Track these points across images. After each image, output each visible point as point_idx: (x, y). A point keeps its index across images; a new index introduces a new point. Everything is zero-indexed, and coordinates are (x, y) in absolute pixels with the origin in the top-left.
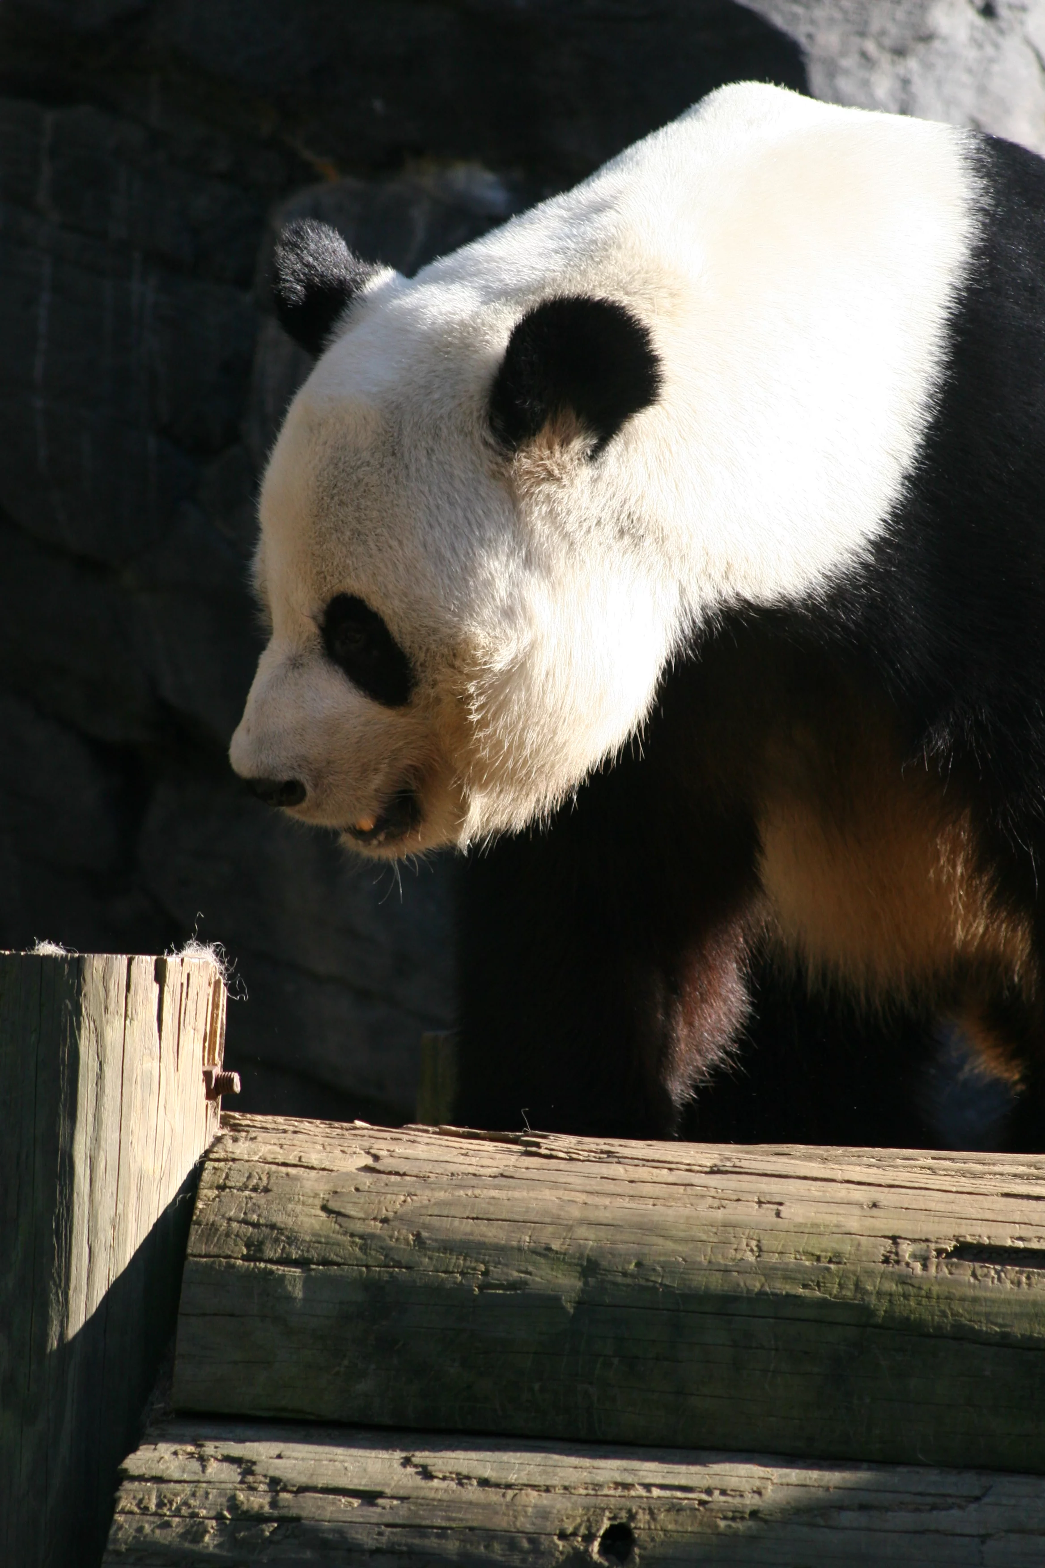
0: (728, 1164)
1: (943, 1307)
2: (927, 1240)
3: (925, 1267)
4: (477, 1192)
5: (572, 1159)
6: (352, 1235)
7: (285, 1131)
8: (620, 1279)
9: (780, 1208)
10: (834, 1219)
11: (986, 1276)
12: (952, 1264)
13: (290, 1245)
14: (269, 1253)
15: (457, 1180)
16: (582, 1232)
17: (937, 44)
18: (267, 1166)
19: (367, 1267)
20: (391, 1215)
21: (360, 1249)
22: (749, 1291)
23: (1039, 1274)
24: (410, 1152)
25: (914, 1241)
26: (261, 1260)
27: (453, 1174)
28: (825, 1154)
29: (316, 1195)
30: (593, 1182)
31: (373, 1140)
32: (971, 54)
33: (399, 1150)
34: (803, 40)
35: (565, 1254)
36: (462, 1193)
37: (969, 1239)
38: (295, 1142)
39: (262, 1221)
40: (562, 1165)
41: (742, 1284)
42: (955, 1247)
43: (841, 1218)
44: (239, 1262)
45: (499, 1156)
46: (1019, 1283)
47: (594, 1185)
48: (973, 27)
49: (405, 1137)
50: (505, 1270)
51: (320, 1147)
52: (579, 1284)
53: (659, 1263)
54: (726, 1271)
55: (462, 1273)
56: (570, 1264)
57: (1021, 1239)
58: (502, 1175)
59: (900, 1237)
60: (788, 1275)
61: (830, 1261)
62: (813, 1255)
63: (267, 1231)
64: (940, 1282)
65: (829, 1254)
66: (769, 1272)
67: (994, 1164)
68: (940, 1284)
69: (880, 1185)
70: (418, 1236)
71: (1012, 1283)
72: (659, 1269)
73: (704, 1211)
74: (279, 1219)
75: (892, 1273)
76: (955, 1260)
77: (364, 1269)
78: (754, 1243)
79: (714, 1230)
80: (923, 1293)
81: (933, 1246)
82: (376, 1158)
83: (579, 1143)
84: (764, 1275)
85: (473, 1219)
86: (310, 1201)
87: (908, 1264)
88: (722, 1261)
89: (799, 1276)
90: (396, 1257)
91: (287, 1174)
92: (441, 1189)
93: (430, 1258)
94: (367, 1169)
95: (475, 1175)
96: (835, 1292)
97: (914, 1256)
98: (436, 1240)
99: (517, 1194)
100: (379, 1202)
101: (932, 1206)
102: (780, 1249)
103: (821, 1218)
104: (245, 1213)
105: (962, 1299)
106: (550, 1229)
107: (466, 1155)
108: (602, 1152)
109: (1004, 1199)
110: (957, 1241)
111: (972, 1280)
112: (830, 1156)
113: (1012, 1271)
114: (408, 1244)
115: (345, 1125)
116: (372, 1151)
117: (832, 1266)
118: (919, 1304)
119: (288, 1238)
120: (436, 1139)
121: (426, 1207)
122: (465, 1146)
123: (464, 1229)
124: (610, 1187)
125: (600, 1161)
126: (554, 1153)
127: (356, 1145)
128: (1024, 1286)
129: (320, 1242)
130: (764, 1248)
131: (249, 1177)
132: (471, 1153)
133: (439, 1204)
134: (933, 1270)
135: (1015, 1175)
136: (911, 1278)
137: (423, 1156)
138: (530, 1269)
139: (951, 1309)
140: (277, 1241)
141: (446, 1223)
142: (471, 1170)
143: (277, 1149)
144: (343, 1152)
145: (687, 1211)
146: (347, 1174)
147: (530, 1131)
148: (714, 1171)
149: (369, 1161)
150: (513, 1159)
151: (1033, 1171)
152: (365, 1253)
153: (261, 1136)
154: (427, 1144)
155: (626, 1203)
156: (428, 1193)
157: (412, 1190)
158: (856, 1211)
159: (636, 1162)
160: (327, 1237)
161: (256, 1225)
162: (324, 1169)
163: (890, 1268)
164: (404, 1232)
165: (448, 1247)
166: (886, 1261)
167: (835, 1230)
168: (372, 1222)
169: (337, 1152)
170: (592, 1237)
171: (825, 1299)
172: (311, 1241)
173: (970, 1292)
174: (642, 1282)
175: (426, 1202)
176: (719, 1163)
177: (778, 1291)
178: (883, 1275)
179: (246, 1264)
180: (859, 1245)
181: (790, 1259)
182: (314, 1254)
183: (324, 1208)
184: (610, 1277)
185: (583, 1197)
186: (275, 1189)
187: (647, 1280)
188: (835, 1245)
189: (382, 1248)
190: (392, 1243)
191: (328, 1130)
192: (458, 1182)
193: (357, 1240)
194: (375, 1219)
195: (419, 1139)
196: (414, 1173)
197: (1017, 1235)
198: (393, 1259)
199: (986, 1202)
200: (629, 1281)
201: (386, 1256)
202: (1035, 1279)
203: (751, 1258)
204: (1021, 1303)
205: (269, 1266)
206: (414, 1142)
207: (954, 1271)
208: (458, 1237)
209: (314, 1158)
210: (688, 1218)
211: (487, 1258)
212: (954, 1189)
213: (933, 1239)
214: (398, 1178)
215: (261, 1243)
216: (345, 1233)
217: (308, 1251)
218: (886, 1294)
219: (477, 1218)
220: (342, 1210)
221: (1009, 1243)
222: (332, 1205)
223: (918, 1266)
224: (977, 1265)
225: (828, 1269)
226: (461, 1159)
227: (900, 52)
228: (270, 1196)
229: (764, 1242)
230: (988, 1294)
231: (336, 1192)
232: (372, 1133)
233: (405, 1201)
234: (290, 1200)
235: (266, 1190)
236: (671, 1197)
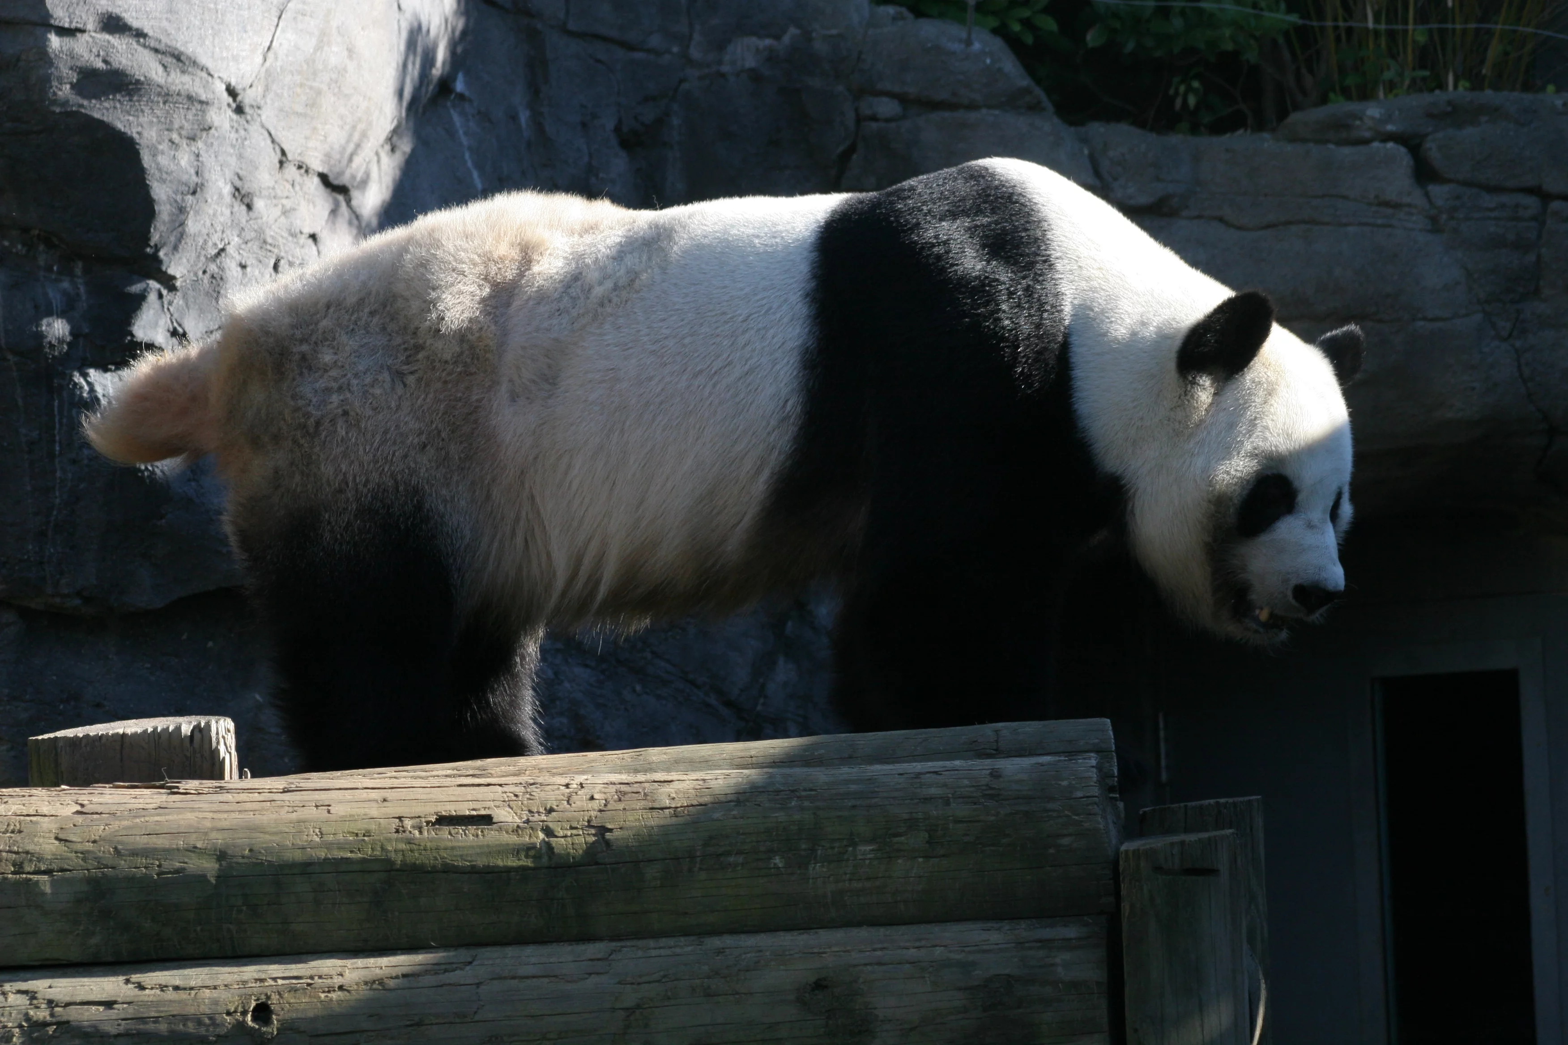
0: (292, 786)
1: (434, 854)
2: (419, 817)
3: (421, 832)
4: (147, 819)
5: (199, 794)
6: (76, 852)
7: (24, 796)
8: (241, 860)
9: (329, 808)
10: (362, 811)
11: (457, 833)
12: (436, 829)
13: (39, 862)
14: (28, 868)
15: (134, 813)
16: (213, 835)
17: (213, 131)
18: (18, 817)
19: (88, 870)
20: (97, 838)
21: (82, 860)
22: (319, 858)
23: (488, 829)
24: (101, 800)
25: (412, 818)
26: (23, 873)
27: (130, 810)
28: (331, 776)
29: (50, 831)
30: (215, 805)
31: (78, 796)
32: (233, 135)
33: (95, 799)
34: (135, 136)
35: (205, 849)
36: (138, 820)
37: (444, 813)
38: (31, 802)
39: (20, 850)
40: (195, 797)
41: (314, 855)
42: (436, 819)
43: (366, 810)
44: (10, 876)
45: (155, 796)
46: (477, 836)
47: (216, 807)
48: (231, 120)
49: (96, 792)
50: (171, 862)
51: (47, 803)
52: (217, 866)
53: (262, 848)
54: (304, 848)
55: (145, 867)
56: (209, 855)
57: (474, 810)
58: (160, 808)
59: (403, 817)
60: (341, 847)
61: (364, 836)
62: (353, 833)
63: (24, 855)
64: (431, 840)
65: (363, 832)
66: (329, 846)
67: (432, 771)
68: (431, 841)
69: (385, 788)
70: (116, 848)
71: (473, 835)
72: (263, 851)
73: (284, 815)
74: (30, 847)
75: (402, 838)
76: (437, 826)
77: (86, 871)
78: (317, 830)
79: (292, 825)
80: (422, 848)
81: (423, 820)
82: (82, 806)
83: (201, 784)
84: (326, 848)
85: (148, 835)
86: (47, 835)
87: (410, 832)
88: (300, 843)
89: (347, 846)
90: (105, 862)
91: (31, 821)
92: (125, 820)
93: (125, 861)
94: (78, 813)
95: (143, 809)
96: (369, 853)
97: (413, 827)
98: (127, 850)
99: (170, 817)
100: (89, 831)
101: (418, 797)
102: (333, 832)
103: (354, 811)
104: (9, 847)
105: (446, 849)
106: (194, 836)
107: (136, 798)
108: (216, 787)
109: (459, 788)
110: (437, 815)
111: (449, 837)
112: (334, 777)
113: (472, 829)
114: (111, 854)
115: (58, 788)
116: (79, 802)
117: (366, 838)
118: (420, 854)
119: (37, 858)
120: (113, 791)
121: (117, 831)
122: (133, 793)
123: (142, 841)
124: (225, 807)
125: (216, 792)
126: (188, 791)
127: (68, 799)
128: (481, 837)
129: (57, 859)
130: (324, 833)
131: (8, 825)
132: (138, 796)
133: (126, 828)
134: (425, 833)
135: (446, 776)
136: (413, 839)
137: (110, 801)
138: (186, 860)
139: (440, 855)
140: (31, 861)
141: (131, 839)
142: (141, 806)
143: (22, 807)
144: (61, 804)
145: (274, 816)
146: (67, 817)
147: (169, 781)
148: (285, 791)
149: (79, 808)
150: (164, 797)
151: (455, 772)
152: (85, 862)
153: (10, 800)
154: (110, 794)
155: (237, 815)
156: (117, 822)
157: (108, 822)
158: (374, 805)
159: (238, 791)
160: (61, 855)
161: (17, 853)
162: (52, 816)
163: (400, 835)
164: (107, 847)
165: (134, 853)
166: (397, 831)
167: (364, 817)
168: (87, 844)
169: (58, 804)
170: (220, 837)
171: (364, 858)
172: (51, 859)
173: (449, 844)
174: (254, 860)
175: (117, 828)
176: (287, 786)
177: (336, 857)
178: (397, 840)
179: (14, 876)
180: (380, 824)
181: (340, 837)
182: (54, 866)
183: (57, 838)
184: (235, 860)
185: (210, 815)
186: (25, 830)
187: (257, 859)
188: (366, 826)
189: (95, 858)
190: (101, 854)
191: (49, 793)
192: (134, 814)
193: (79, 855)
194: (88, 841)
195: (104, 792)
196: (107, 812)
197: (471, 808)
198: (102, 864)
199: (450, 791)
200: (245, 861)
201: (98, 862)
202: (486, 832)
203: (318, 839)
204: (480, 847)
205: (29, 876)
206: (102, 794)
207: (438, 833)
208: (140, 846)
209: (45, 810)
210: (276, 820)
211: (159, 857)
212: (429, 786)
213: (423, 816)
214: (98, 816)
215: (22, 863)
216: (71, 852)
217: (51, 865)
218: (400, 851)
219: (150, 834)
220: (68, 838)
221: (467, 813)
222: (61, 836)
223: (417, 832)
224: (451, 828)
225: (364, 840)
226: (133, 801)
227: (192, 139)
228: (23, 835)
229: (323, 829)
230: (460, 844)
231: (62, 828)
232: (75, 791)
233: (104, 829)
234: (35, 836)
235: (20, 832)
236: (263, 809)
